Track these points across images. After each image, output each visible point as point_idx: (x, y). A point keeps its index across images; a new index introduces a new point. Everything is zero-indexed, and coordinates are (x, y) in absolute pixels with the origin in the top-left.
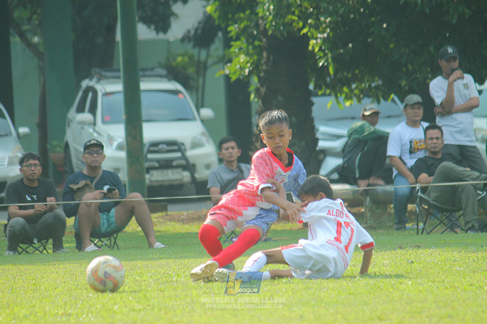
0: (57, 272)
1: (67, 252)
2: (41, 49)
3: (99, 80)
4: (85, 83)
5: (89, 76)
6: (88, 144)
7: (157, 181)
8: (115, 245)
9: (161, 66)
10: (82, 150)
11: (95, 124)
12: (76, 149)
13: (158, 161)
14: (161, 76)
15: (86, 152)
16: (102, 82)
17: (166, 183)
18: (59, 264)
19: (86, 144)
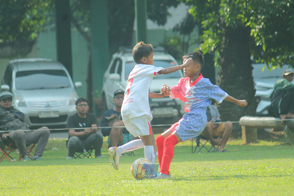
0: (98, 170)
1: (104, 158)
2: (89, 35)
3: (123, 54)
4: (115, 56)
5: (117, 51)
6: (117, 92)
7: (157, 115)
8: (132, 154)
9: (161, 45)
10: (113, 96)
11: (120, 80)
12: (109, 96)
13: (158, 103)
14: (160, 51)
15: (116, 97)
16: (126, 55)
17: (163, 116)
18: (98, 165)
19: (115, 92)
